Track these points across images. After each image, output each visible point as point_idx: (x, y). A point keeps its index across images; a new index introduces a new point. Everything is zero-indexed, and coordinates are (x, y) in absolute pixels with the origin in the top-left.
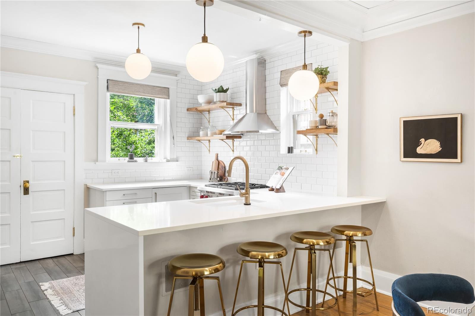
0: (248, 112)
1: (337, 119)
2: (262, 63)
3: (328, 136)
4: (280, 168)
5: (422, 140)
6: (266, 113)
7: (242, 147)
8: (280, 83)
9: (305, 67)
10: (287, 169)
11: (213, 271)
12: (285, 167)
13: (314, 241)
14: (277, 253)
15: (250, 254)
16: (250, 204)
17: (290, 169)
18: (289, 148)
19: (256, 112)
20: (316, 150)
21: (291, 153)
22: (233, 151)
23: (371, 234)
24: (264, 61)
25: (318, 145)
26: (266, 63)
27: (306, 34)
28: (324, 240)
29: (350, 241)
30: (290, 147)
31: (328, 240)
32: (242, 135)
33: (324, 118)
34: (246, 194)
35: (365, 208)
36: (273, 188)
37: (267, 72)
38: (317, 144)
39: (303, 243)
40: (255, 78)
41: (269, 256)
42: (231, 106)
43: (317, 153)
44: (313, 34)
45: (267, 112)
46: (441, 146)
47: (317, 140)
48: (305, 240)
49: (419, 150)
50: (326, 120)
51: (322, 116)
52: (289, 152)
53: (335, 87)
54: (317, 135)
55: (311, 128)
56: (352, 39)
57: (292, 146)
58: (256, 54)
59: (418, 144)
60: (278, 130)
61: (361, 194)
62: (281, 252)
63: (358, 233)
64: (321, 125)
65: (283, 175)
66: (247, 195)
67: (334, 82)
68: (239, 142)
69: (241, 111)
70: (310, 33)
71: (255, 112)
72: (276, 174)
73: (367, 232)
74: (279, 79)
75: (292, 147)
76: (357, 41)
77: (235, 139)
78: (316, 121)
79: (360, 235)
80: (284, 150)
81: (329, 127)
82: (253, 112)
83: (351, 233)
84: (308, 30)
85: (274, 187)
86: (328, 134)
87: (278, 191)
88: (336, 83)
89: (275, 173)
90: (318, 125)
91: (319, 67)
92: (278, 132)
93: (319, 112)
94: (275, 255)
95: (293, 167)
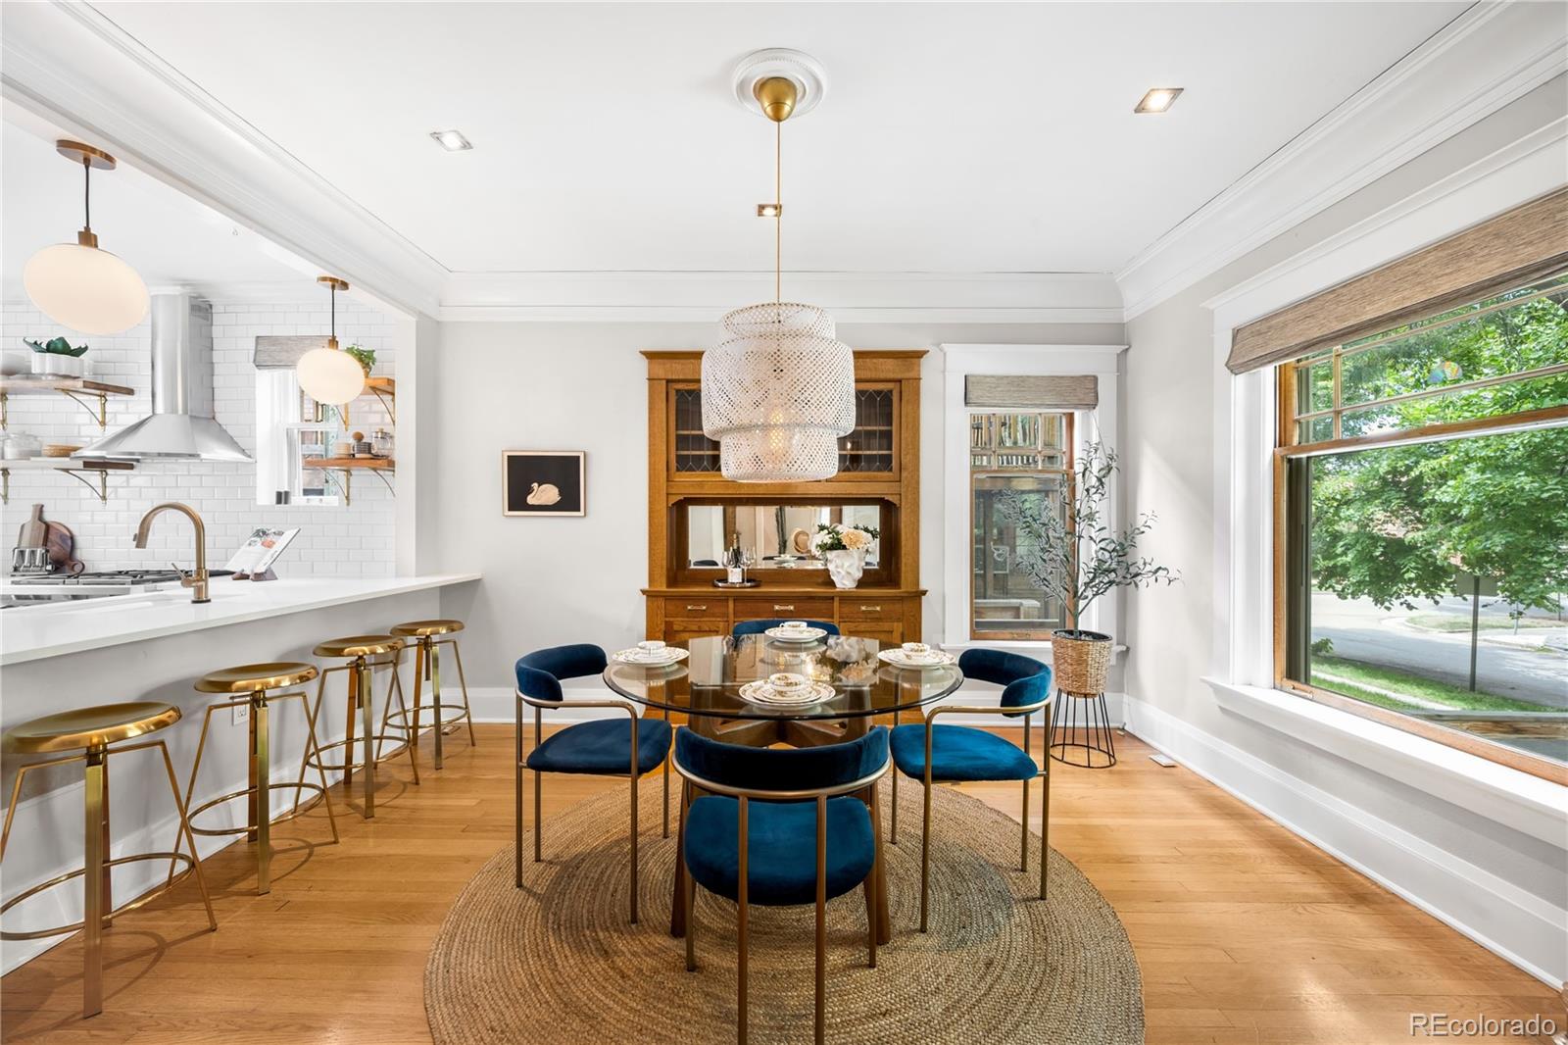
0: (160, 408)
1: (393, 443)
2: (201, 309)
3: (374, 473)
4: (261, 533)
5: (535, 485)
6: (214, 418)
7: (138, 489)
8: (254, 360)
9: (333, 342)
10: (280, 534)
11: (152, 728)
12: (273, 530)
13: (366, 649)
14: (297, 675)
15: (234, 687)
16: (209, 601)
17: (289, 534)
18: (279, 495)
19: (185, 412)
20: (347, 498)
21: (286, 503)
22: (104, 498)
23: (462, 628)
24: (208, 307)
25: (351, 490)
26: (213, 311)
27: (336, 285)
28: (386, 645)
29: (426, 644)
30: (282, 491)
31: (391, 644)
32: (135, 463)
33: (364, 441)
34: (198, 581)
35: (446, 591)
36: (245, 573)
37: (216, 331)
38: (348, 487)
39: (343, 656)
40: (180, 338)
41: (279, 682)
42: (98, 392)
43: (348, 504)
44: (350, 287)
45: (217, 416)
46: (560, 495)
47: (348, 480)
48: (346, 650)
49: (531, 500)
50: (370, 444)
51: (359, 437)
52: (279, 501)
53: (389, 389)
54: (348, 471)
55: (337, 456)
56: (420, 313)
57: (286, 490)
58: (183, 285)
59: (530, 491)
60: (249, 456)
61: (439, 572)
62: (305, 673)
63: (440, 629)
64: (360, 452)
65: (270, 546)
66: (200, 584)
67: (388, 380)
68: (124, 478)
69: (129, 406)
70: (345, 285)
71: (180, 412)
72: (250, 544)
73: (455, 626)
74: (253, 352)
75: (287, 493)
76: (430, 318)
77: (109, 471)
78: (349, 445)
79: (444, 631)
80: (265, 497)
81: (376, 457)
82: (176, 412)
83: (428, 631)
84: (340, 279)
85: (247, 572)
86: (375, 470)
87: (259, 577)
88: (391, 382)
89: (248, 542)
90: (352, 452)
91: (356, 348)
92: (250, 460)
93: (352, 430)
94: (292, 679)
95: (296, 530)
